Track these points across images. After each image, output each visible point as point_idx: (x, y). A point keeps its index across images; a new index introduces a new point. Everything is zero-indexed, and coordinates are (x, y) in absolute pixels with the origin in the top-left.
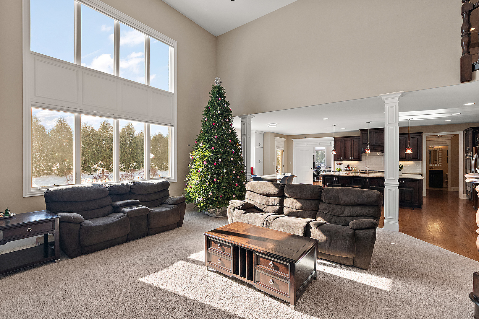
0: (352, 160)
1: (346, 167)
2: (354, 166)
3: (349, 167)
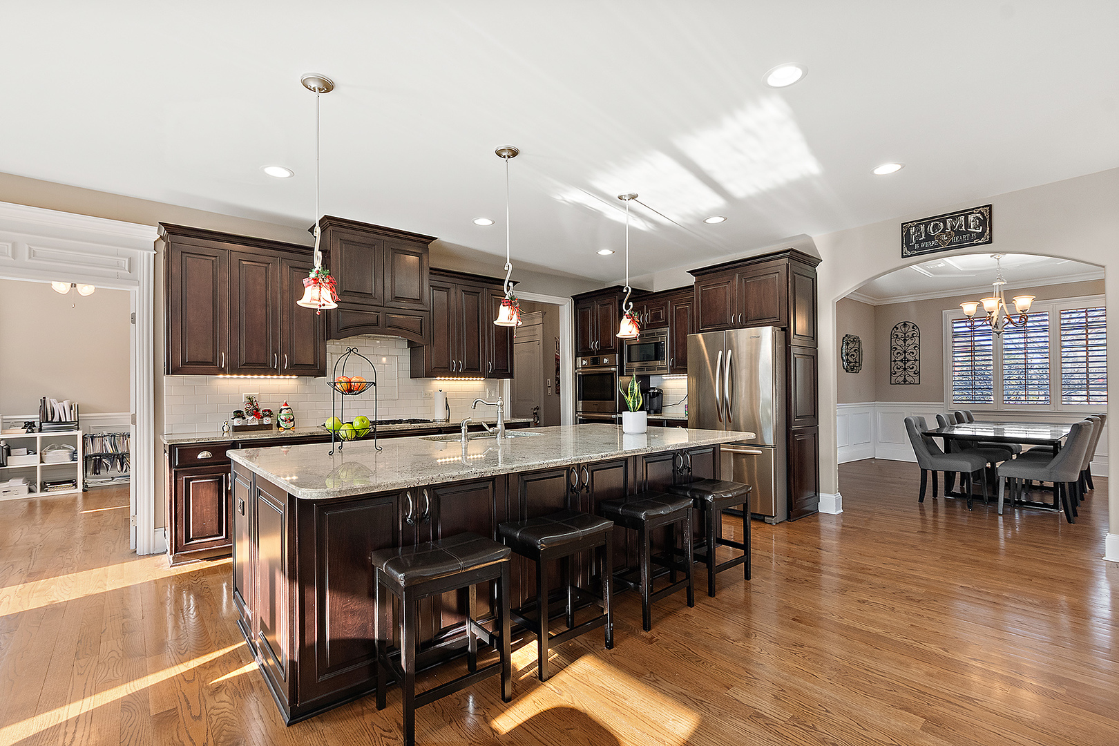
0: (284, 373)
1: (239, 414)
2: (286, 405)
3: (257, 410)
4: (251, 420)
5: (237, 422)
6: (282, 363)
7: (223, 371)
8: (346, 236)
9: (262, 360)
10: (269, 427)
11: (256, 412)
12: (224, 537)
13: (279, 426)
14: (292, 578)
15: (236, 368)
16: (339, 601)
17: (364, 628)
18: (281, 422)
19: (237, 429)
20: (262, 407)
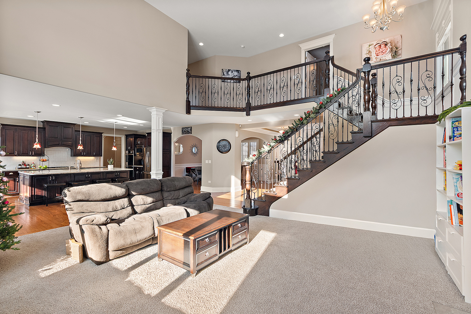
0: (32, 156)
1: (20, 165)
2: (33, 163)
3: (25, 164)
4: (23, 166)
5: (19, 167)
6: (32, 154)
7: (16, 156)
8: (51, 125)
9: (27, 153)
10: (28, 168)
11: (25, 165)
12: (16, 191)
13: (31, 168)
14: (30, 186)
15: (19, 155)
16: (37, 190)
17: (42, 194)
18: (32, 167)
19: (19, 168)
20: (26, 163)
